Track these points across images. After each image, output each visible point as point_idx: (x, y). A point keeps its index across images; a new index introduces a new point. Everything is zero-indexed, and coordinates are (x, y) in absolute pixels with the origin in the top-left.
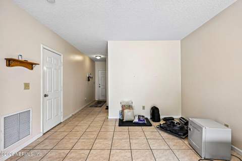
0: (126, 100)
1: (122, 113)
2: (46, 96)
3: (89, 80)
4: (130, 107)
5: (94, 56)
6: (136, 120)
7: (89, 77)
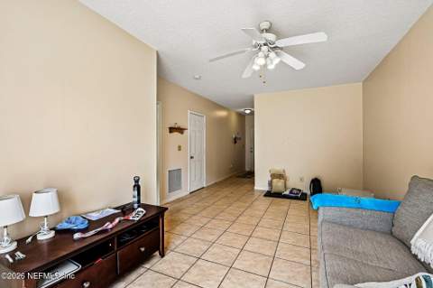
0: (278, 168)
1: (270, 184)
2: (192, 158)
3: (235, 142)
4: (280, 176)
5: (242, 110)
6: (287, 193)
7: (235, 139)
